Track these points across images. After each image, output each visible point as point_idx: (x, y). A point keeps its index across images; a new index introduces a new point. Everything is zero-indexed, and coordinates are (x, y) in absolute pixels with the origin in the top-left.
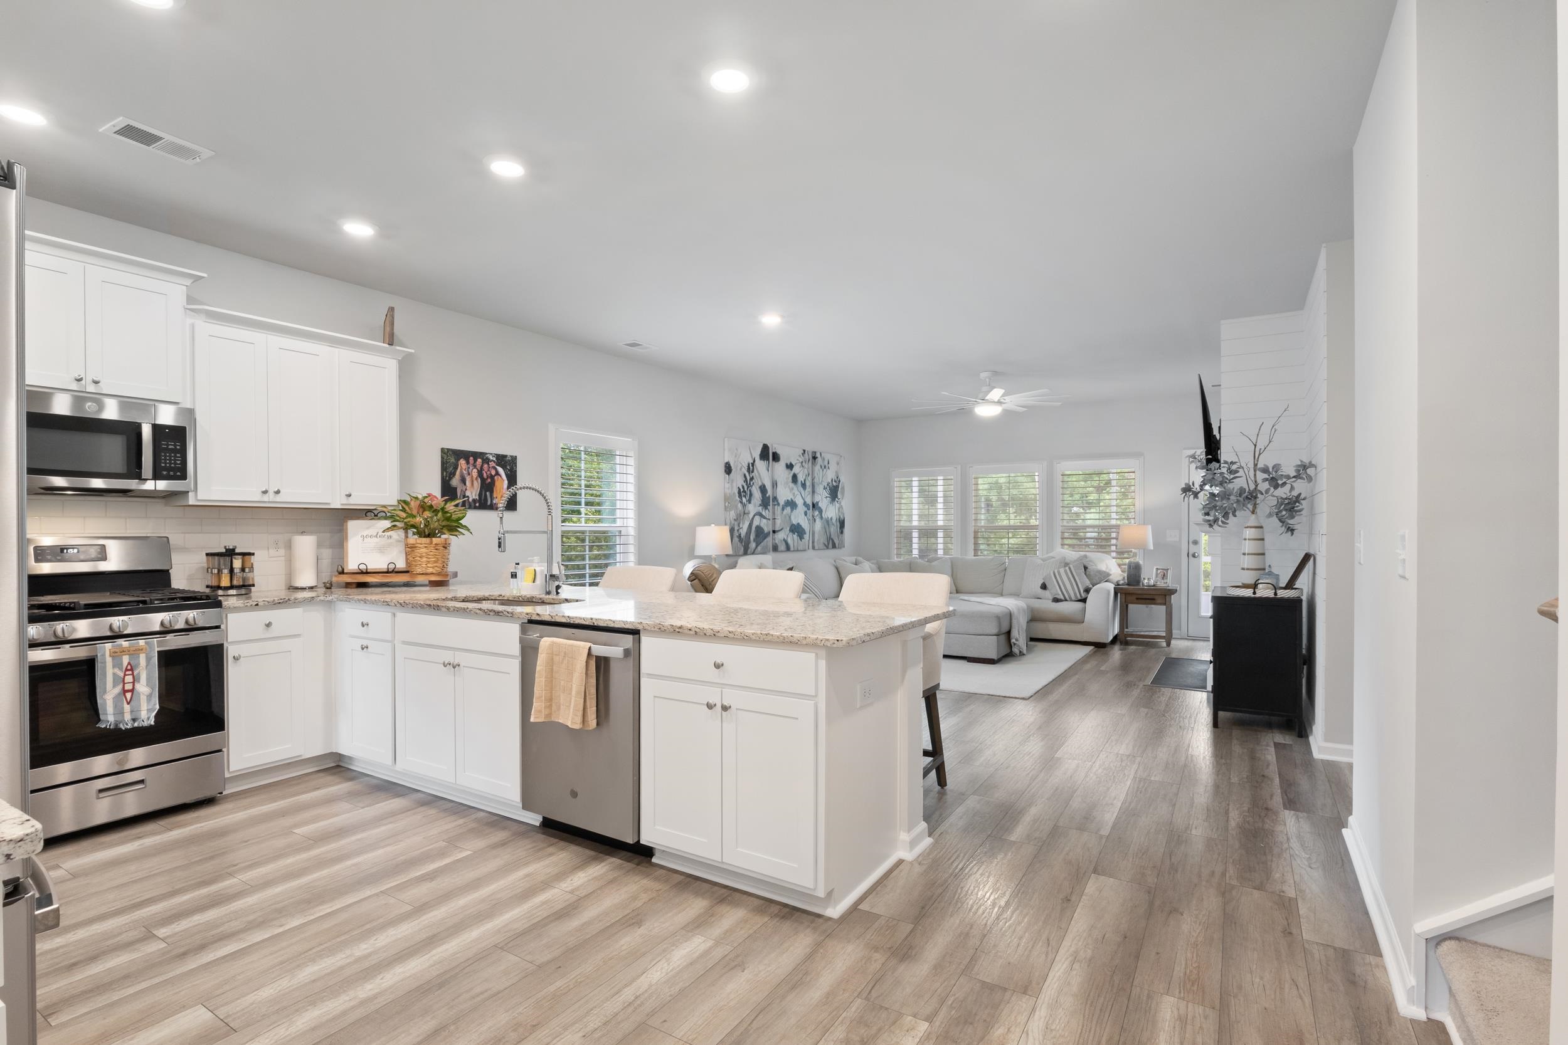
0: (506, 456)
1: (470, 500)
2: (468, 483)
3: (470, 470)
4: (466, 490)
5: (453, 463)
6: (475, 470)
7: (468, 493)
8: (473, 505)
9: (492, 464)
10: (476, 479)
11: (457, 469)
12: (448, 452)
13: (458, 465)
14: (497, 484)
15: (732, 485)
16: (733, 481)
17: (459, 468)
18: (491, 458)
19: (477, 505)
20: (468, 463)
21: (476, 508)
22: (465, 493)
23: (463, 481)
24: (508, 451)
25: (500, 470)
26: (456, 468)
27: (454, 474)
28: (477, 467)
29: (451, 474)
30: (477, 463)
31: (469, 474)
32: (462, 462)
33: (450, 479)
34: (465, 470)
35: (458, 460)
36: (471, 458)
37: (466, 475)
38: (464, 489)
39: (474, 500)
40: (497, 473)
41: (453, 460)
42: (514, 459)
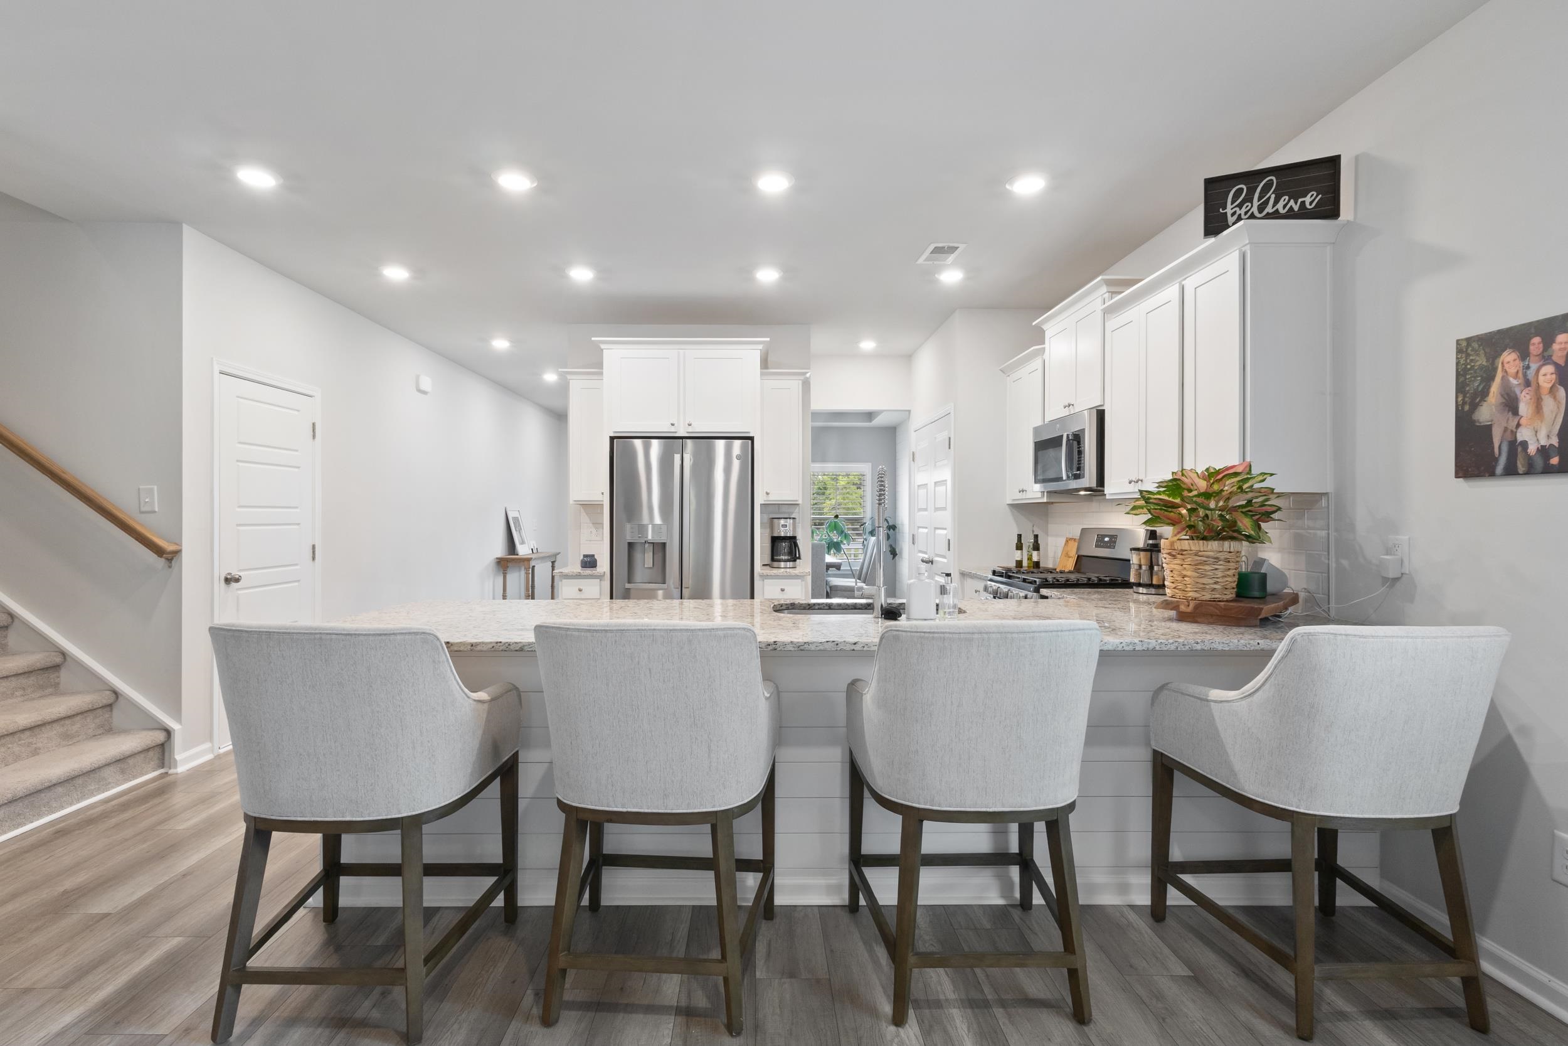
1: (1532, 449)
2: (1524, 408)
3: (1531, 373)
4: (1518, 425)
5: (1481, 367)
6: (1549, 369)
7: (1523, 435)
8: (1539, 463)
10: (1552, 391)
11: (1492, 378)
12: (1469, 345)
13: (1495, 369)
17: (1499, 375)
19: (1555, 461)
20: (1524, 355)
21: (1548, 470)
22: (1514, 434)
23: (1511, 405)
26: (1489, 378)
27: (1484, 394)
28: (1554, 358)
29: (1476, 394)
30: (1555, 347)
31: (1527, 383)
32: (1509, 359)
33: (1475, 406)
34: (1516, 376)
35: (1494, 357)
36: (1536, 340)
37: (1517, 391)
38: (1512, 424)
39: (1544, 451)
41: (1482, 361)
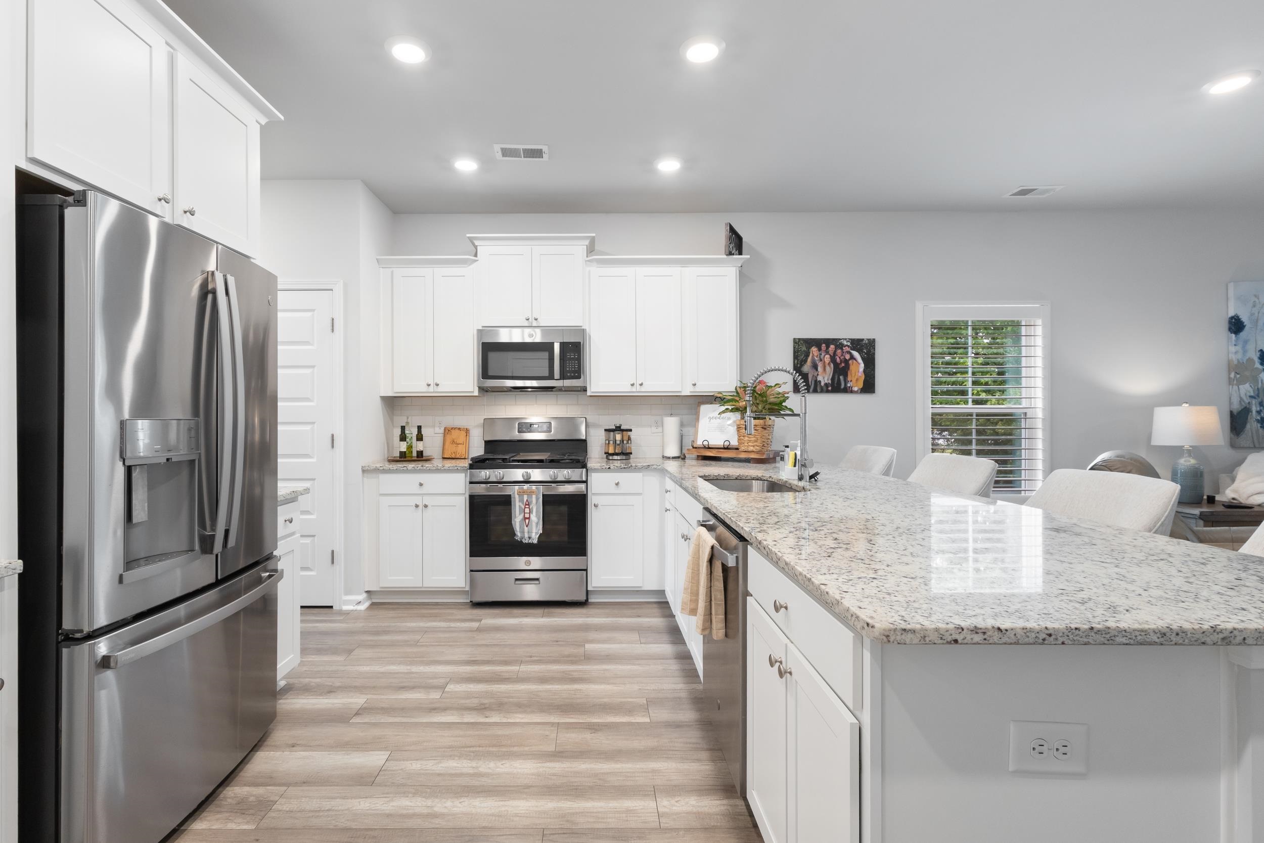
0: (863, 339)
1: (822, 384)
2: (820, 369)
3: (822, 356)
4: (818, 375)
5: (804, 351)
6: (828, 356)
7: (820, 378)
8: (825, 389)
9: (846, 349)
10: (829, 364)
11: (808, 356)
12: (799, 341)
13: (810, 353)
14: (853, 367)
15: (1244, 347)
16: (1246, 342)
17: (811, 355)
18: (845, 343)
19: (830, 388)
20: (820, 350)
21: (828, 391)
22: (816, 378)
23: (815, 367)
24: (863, 334)
25: (856, 354)
26: (807, 355)
27: (806, 361)
28: (830, 353)
29: (802, 361)
30: (830, 349)
31: (821, 360)
32: (814, 350)
33: (802, 365)
34: (817, 357)
35: (809, 348)
36: (824, 345)
37: (818, 362)
38: (816, 374)
39: (826, 385)
40: (852, 357)
41: (804, 348)
42: (872, 343)
